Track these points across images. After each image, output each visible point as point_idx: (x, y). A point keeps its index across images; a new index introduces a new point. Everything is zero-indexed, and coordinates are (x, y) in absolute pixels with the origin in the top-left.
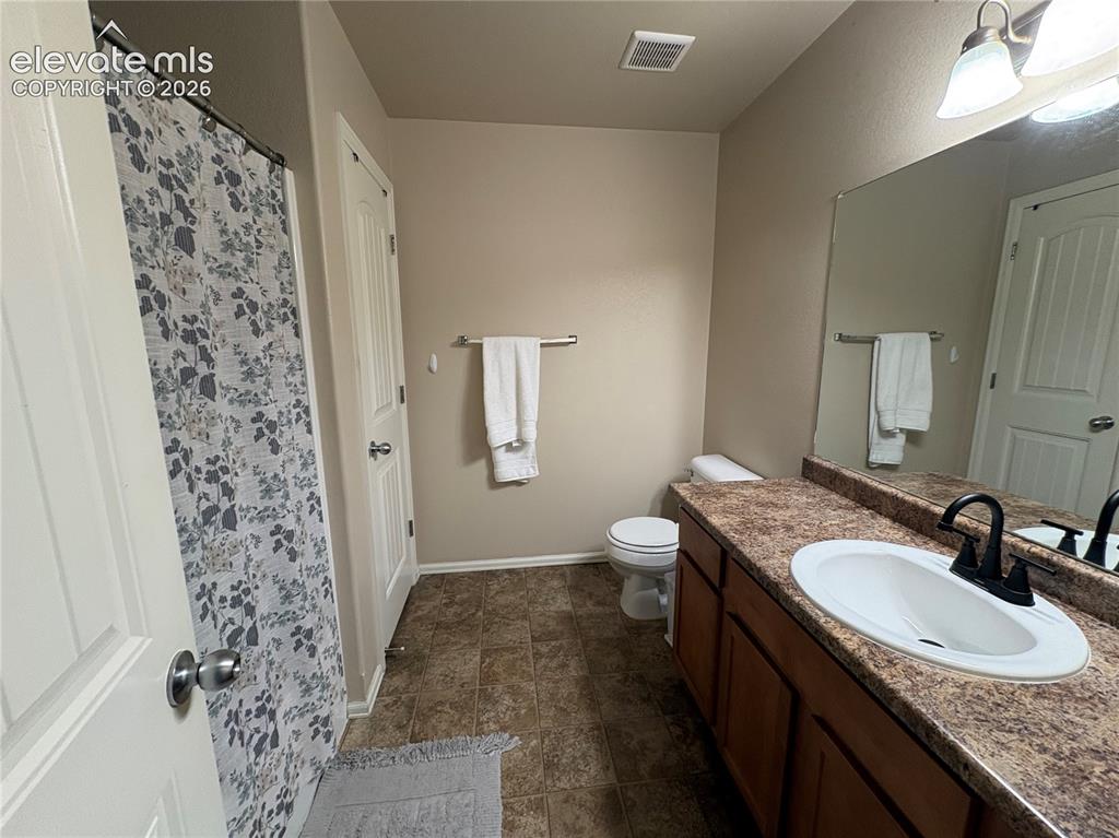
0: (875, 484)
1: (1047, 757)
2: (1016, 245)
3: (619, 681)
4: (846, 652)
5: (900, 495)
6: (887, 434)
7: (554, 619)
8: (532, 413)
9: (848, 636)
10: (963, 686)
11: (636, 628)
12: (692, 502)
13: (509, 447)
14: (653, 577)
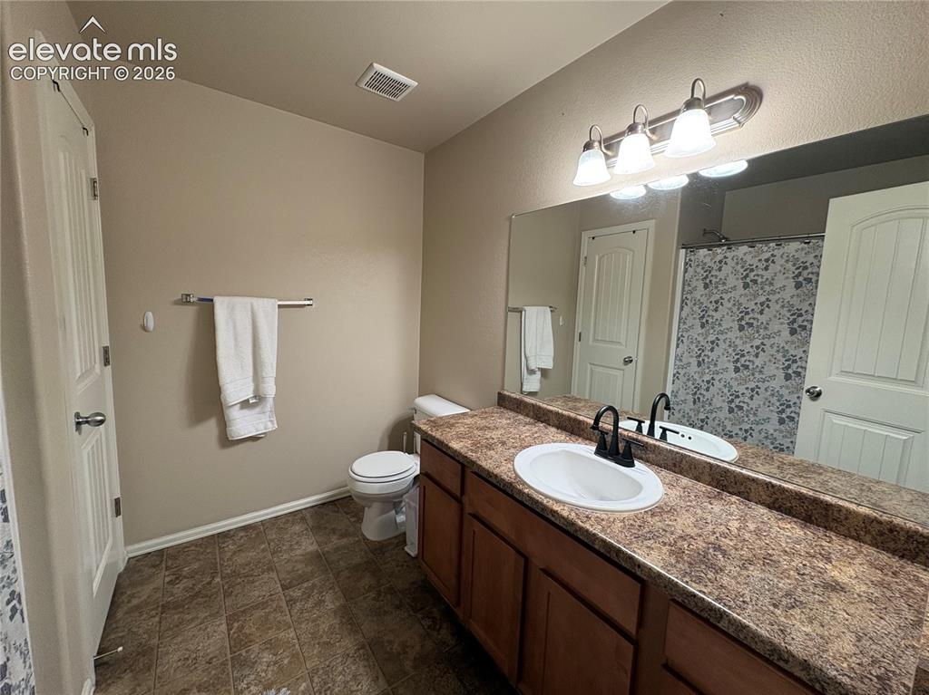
0: (545, 406)
1: (667, 547)
2: (586, 258)
3: (374, 599)
4: (564, 518)
5: (560, 411)
6: (531, 372)
7: (301, 562)
8: (270, 371)
9: (562, 507)
10: (623, 521)
11: (379, 549)
12: (434, 434)
13: (245, 404)
14: (392, 502)
